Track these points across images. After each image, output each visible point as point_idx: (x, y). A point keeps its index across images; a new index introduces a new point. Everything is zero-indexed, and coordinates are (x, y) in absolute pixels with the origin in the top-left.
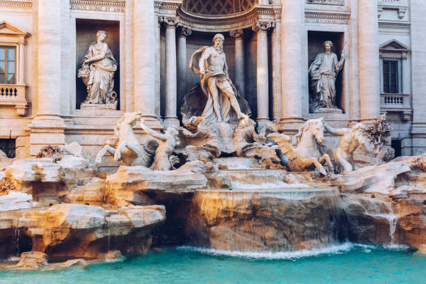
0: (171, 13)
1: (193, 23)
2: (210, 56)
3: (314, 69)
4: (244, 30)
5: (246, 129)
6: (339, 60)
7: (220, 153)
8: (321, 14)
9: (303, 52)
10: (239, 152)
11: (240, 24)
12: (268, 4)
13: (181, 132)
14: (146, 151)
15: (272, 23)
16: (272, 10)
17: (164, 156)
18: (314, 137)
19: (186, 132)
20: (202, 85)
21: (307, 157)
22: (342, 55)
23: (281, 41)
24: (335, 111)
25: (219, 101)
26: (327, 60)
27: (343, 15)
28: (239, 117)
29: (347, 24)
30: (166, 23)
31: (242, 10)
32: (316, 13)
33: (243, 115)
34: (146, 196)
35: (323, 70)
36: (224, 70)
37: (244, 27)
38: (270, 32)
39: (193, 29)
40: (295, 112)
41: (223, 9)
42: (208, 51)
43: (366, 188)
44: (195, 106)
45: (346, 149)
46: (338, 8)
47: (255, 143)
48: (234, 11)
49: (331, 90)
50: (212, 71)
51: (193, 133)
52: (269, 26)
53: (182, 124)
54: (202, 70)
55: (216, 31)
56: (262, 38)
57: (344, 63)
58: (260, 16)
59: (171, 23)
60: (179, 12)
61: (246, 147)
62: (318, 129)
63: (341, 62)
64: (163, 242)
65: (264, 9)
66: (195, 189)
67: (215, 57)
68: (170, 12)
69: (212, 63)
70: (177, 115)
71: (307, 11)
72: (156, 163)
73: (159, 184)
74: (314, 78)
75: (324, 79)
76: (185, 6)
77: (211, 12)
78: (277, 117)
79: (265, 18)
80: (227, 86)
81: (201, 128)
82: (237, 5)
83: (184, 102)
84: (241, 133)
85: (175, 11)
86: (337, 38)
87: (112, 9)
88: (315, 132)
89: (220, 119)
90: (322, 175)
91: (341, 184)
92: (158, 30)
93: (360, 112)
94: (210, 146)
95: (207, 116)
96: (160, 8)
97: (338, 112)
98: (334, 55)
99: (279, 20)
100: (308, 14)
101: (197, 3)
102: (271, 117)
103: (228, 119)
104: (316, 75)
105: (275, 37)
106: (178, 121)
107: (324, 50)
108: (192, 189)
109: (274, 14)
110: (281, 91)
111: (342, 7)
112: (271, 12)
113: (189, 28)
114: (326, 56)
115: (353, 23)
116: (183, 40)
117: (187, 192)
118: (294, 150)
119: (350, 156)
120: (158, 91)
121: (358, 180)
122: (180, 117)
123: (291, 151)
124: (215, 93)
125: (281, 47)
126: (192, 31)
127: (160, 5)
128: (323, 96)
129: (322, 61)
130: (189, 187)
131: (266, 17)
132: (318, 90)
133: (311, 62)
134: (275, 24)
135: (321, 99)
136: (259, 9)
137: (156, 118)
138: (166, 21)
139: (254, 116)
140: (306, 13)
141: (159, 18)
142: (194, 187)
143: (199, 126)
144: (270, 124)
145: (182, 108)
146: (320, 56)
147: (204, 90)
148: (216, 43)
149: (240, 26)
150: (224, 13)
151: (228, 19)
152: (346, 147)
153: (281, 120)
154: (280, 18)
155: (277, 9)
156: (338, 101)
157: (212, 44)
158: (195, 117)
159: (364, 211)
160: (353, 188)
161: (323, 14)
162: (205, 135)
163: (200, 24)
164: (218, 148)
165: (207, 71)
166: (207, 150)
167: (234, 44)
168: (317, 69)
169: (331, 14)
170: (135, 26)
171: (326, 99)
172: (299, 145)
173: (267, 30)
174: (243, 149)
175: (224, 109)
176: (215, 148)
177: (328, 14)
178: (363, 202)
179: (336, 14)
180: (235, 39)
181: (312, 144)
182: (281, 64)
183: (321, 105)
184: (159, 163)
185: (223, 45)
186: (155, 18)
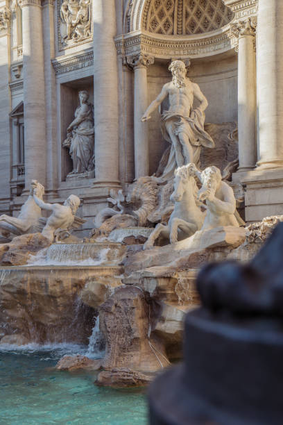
0: (137, 50)
1: (194, 48)
2: (168, 94)
15: (250, 21)
39: (195, 57)
42: (165, 88)
58: (238, 14)
68: (135, 48)
79: (244, 15)
85: (140, 46)
87: (86, 64)
96: (124, 47)
113: (187, 57)
127: (122, 44)
131: (245, 12)
137: (119, 184)
141: (122, 60)
147: (168, 139)
164: (140, 216)
165: (164, 114)
176: (137, 216)
186: (117, 62)
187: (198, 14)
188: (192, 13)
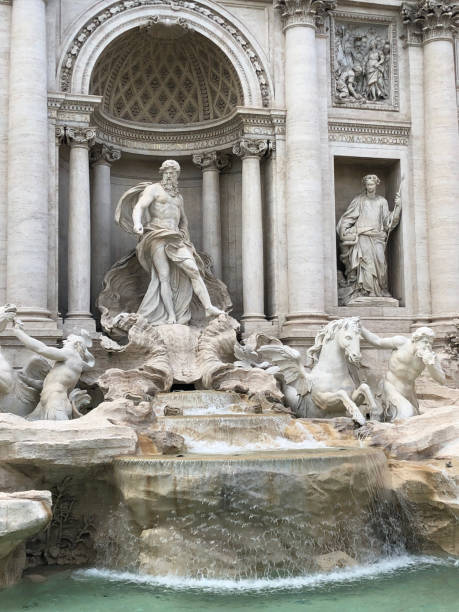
0: (81, 120)
1: (124, 138)
2: (154, 200)
3: (346, 225)
4: (218, 153)
5: (222, 337)
6: (391, 209)
7: (171, 383)
8: (358, 126)
9: (324, 195)
10: (207, 380)
11: (211, 143)
12: (261, 107)
13: (96, 342)
14: (25, 381)
15: (268, 142)
16: (270, 118)
17: (60, 392)
18: (342, 351)
19: (107, 343)
20: (140, 254)
21: (330, 390)
22: (397, 200)
23: (285, 174)
24: (387, 302)
25: (171, 284)
26: (370, 211)
27: (397, 128)
28: (207, 314)
29: (404, 144)
30: (71, 139)
31: (216, 117)
32: (348, 125)
33: (216, 310)
34: (17, 473)
35: (364, 226)
36: (180, 227)
37: (218, 148)
38: (266, 158)
39: (125, 149)
40: (312, 305)
41: (181, 113)
42: (151, 191)
43: (438, 449)
44: (128, 292)
45: (403, 374)
46: (388, 116)
47: (236, 364)
48: (201, 117)
49: (377, 263)
50: (160, 228)
51: (120, 344)
52: (264, 146)
53: (99, 328)
54: (138, 226)
55: (166, 154)
56: (250, 169)
57: (400, 215)
58: (247, 129)
59: (79, 138)
60: (96, 119)
61: (221, 370)
62: (350, 338)
63: (395, 214)
64: (51, 562)
65: (254, 116)
66: (112, 457)
67: (163, 203)
68: (78, 117)
69: (158, 213)
70: (91, 311)
71: (331, 120)
72: (44, 405)
73: (42, 448)
74: (347, 243)
75: (365, 244)
76: (107, 108)
77: (158, 118)
78: (279, 312)
79: (254, 132)
80: (186, 255)
81: (136, 336)
82: (206, 107)
83: (105, 285)
84: (211, 343)
85: (88, 117)
86: (387, 170)
88: (344, 342)
89: (172, 318)
90: (357, 425)
91: (391, 441)
92: (54, 151)
93: (431, 303)
94: (154, 371)
95: (149, 312)
96: (59, 110)
97: (391, 305)
98: (382, 201)
99: (281, 137)
100: (335, 127)
101: (132, 103)
102: (268, 314)
103: (188, 318)
104: (350, 236)
105: (277, 166)
106: (93, 323)
107: (364, 191)
108: (106, 457)
109: (273, 126)
110: (286, 266)
111: (395, 114)
112: (269, 121)
113: (115, 146)
114: (368, 202)
115: (417, 144)
116: (105, 170)
117: (96, 461)
118: (307, 375)
119: (409, 387)
120: (55, 264)
121: (423, 435)
122: (96, 314)
123: (302, 377)
124: (164, 270)
125: (285, 184)
126: (122, 153)
127: (58, 105)
128: (365, 275)
129: (360, 210)
130: (102, 454)
131: (257, 131)
132: (355, 264)
133: (340, 212)
134: (275, 143)
135: (361, 280)
136: (244, 115)
137: (49, 316)
138: (70, 133)
139: (237, 311)
140: (331, 124)
141: (57, 129)
142: (111, 452)
143: (131, 332)
144: (267, 327)
145: (101, 297)
146: (357, 201)
147: (143, 263)
148: (165, 176)
149: (211, 146)
150: (182, 121)
151: (189, 133)
152: (401, 370)
153: (288, 319)
154: (284, 133)
155: (277, 117)
156: (391, 284)
157: (158, 179)
158: (125, 315)
159: (431, 493)
160: (413, 449)
161: (362, 126)
162: (143, 348)
163: (136, 139)
164: (168, 373)
165: (149, 227)
166: (146, 377)
167: (201, 178)
168: (353, 225)
169: (375, 127)
170: (10, 142)
171: (370, 280)
172: (317, 367)
173: (259, 154)
174: (214, 374)
175: (180, 300)
176: (161, 373)
177: (370, 127)
178: (428, 475)
179: (384, 127)
180: (202, 168)
181: (339, 365)
182: (286, 216)
183: (360, 290)
184: (49, 405)
185: (179, 179)
186: (49, 129)
187: (129, 94)
188: (123, 91)
